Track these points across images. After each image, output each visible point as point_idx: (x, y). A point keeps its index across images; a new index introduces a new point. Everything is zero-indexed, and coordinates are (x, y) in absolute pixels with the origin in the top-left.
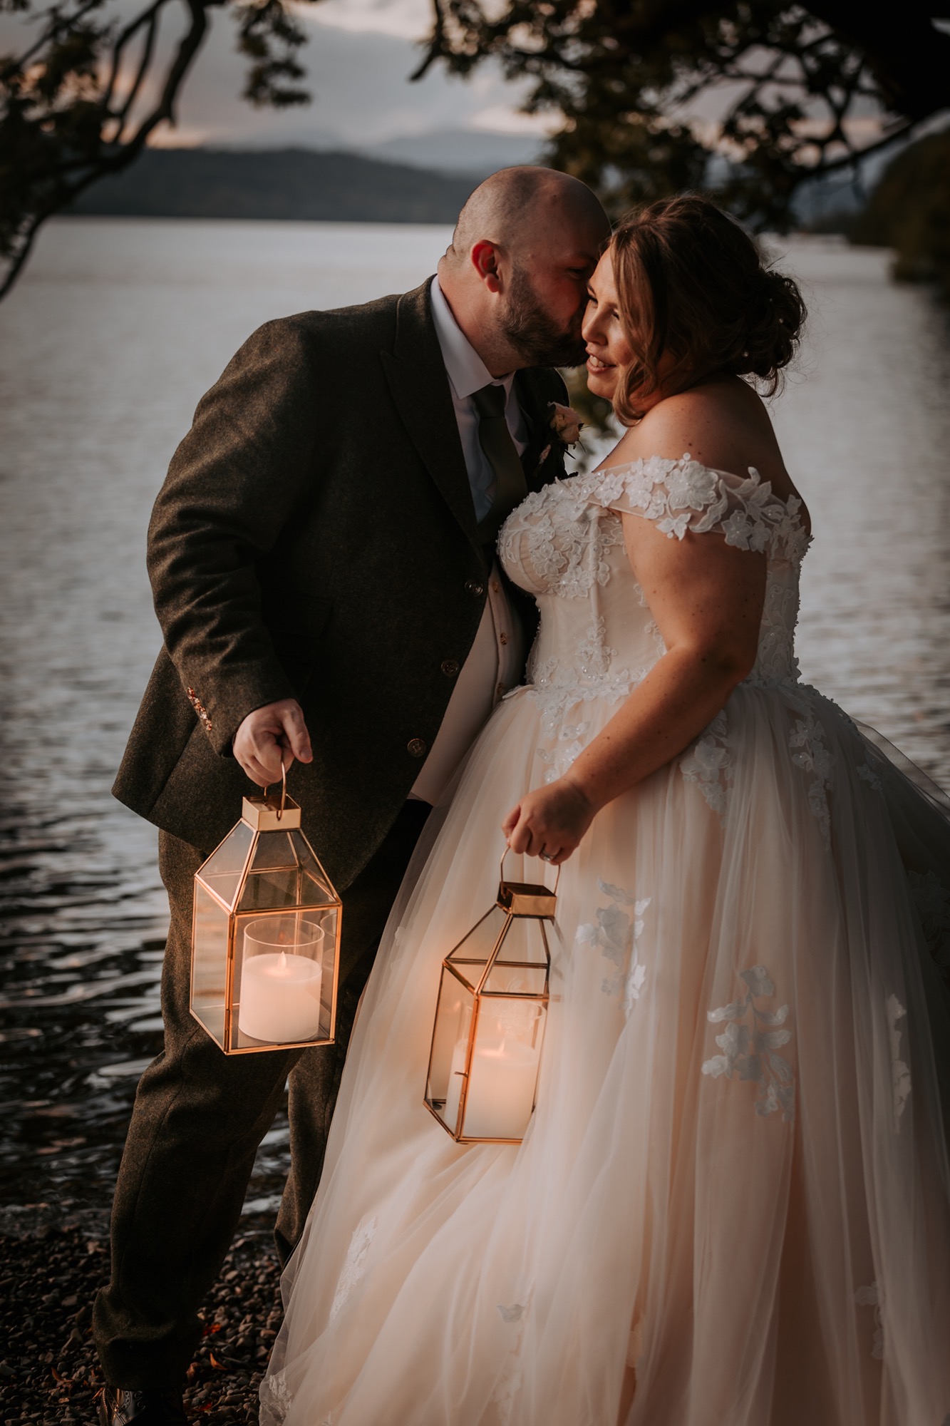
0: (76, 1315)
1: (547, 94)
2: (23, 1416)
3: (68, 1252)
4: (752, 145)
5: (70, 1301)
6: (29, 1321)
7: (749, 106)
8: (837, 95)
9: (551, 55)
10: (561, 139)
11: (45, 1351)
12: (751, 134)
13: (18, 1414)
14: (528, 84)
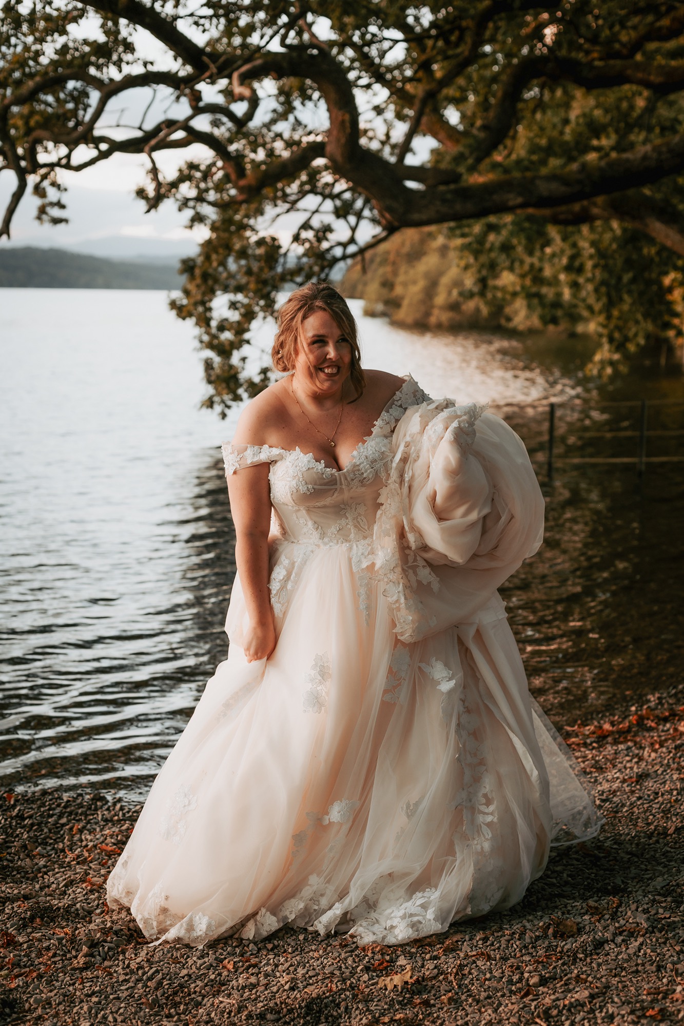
0: (67, 827)
1: (198, 218)
2: (57, 870)
3: (54, 800)
4: (307, 245)
5: (64, 820)
6: (46, 830)
7: (306, 226)
8: (352, 219)
9: (200, 199)
10: (208, 243)
11: (57, 843)
12: (307, 240)
13: (54, 870)
14: (189, 213)
